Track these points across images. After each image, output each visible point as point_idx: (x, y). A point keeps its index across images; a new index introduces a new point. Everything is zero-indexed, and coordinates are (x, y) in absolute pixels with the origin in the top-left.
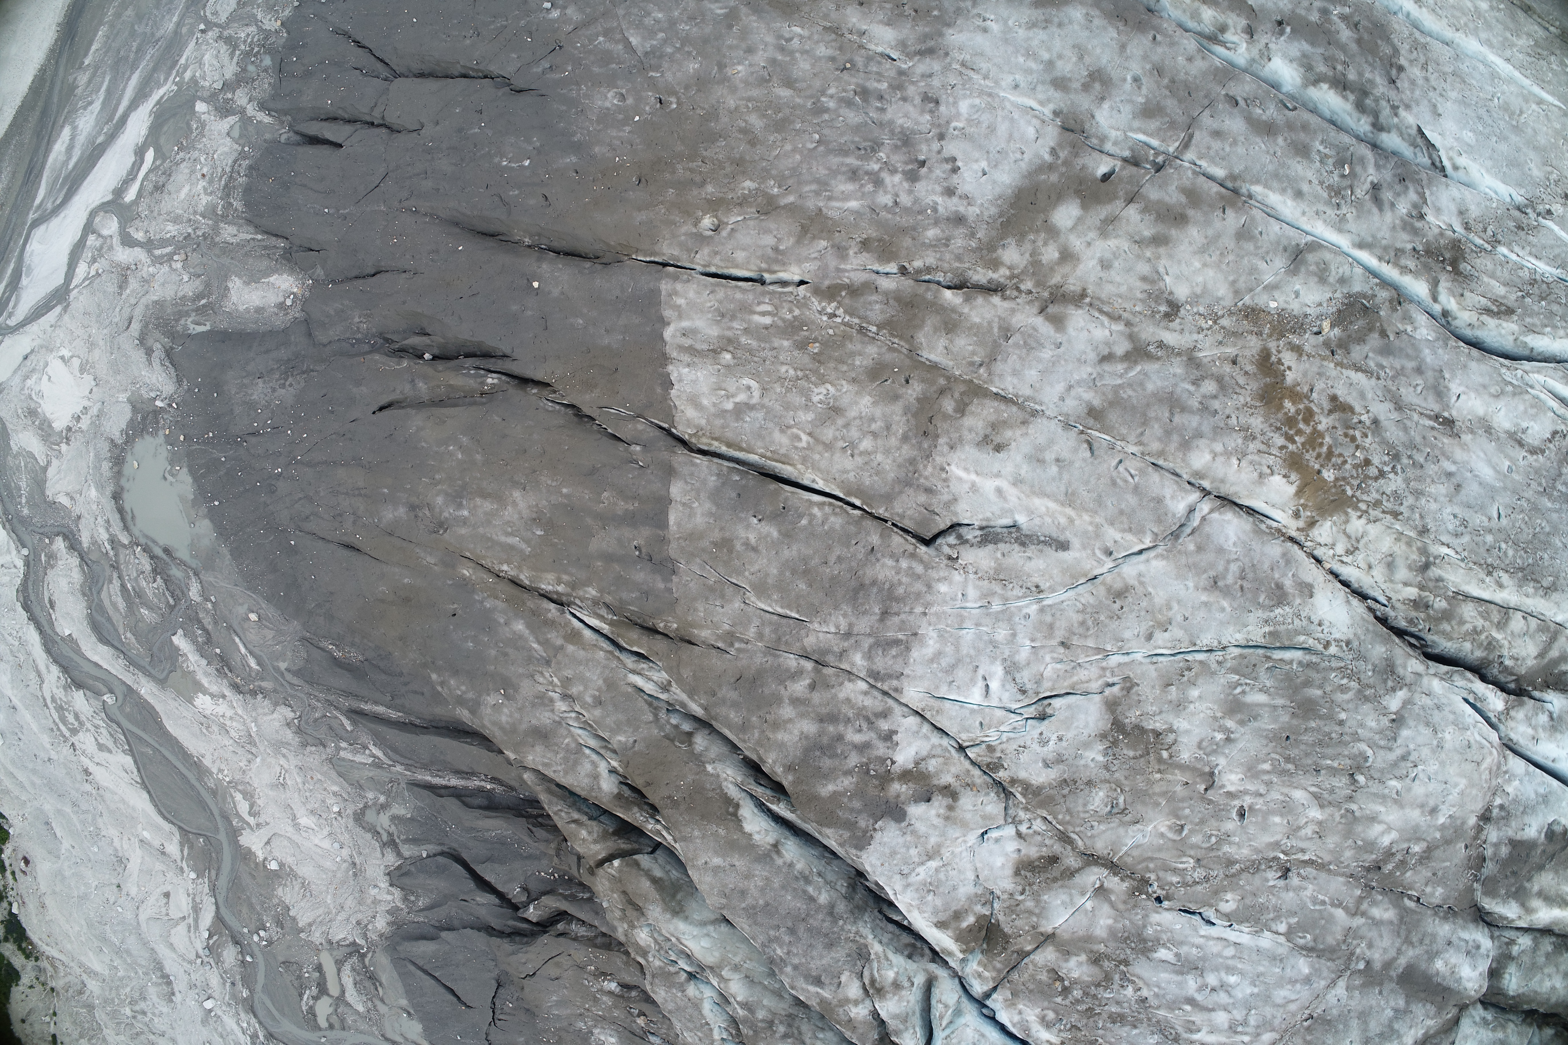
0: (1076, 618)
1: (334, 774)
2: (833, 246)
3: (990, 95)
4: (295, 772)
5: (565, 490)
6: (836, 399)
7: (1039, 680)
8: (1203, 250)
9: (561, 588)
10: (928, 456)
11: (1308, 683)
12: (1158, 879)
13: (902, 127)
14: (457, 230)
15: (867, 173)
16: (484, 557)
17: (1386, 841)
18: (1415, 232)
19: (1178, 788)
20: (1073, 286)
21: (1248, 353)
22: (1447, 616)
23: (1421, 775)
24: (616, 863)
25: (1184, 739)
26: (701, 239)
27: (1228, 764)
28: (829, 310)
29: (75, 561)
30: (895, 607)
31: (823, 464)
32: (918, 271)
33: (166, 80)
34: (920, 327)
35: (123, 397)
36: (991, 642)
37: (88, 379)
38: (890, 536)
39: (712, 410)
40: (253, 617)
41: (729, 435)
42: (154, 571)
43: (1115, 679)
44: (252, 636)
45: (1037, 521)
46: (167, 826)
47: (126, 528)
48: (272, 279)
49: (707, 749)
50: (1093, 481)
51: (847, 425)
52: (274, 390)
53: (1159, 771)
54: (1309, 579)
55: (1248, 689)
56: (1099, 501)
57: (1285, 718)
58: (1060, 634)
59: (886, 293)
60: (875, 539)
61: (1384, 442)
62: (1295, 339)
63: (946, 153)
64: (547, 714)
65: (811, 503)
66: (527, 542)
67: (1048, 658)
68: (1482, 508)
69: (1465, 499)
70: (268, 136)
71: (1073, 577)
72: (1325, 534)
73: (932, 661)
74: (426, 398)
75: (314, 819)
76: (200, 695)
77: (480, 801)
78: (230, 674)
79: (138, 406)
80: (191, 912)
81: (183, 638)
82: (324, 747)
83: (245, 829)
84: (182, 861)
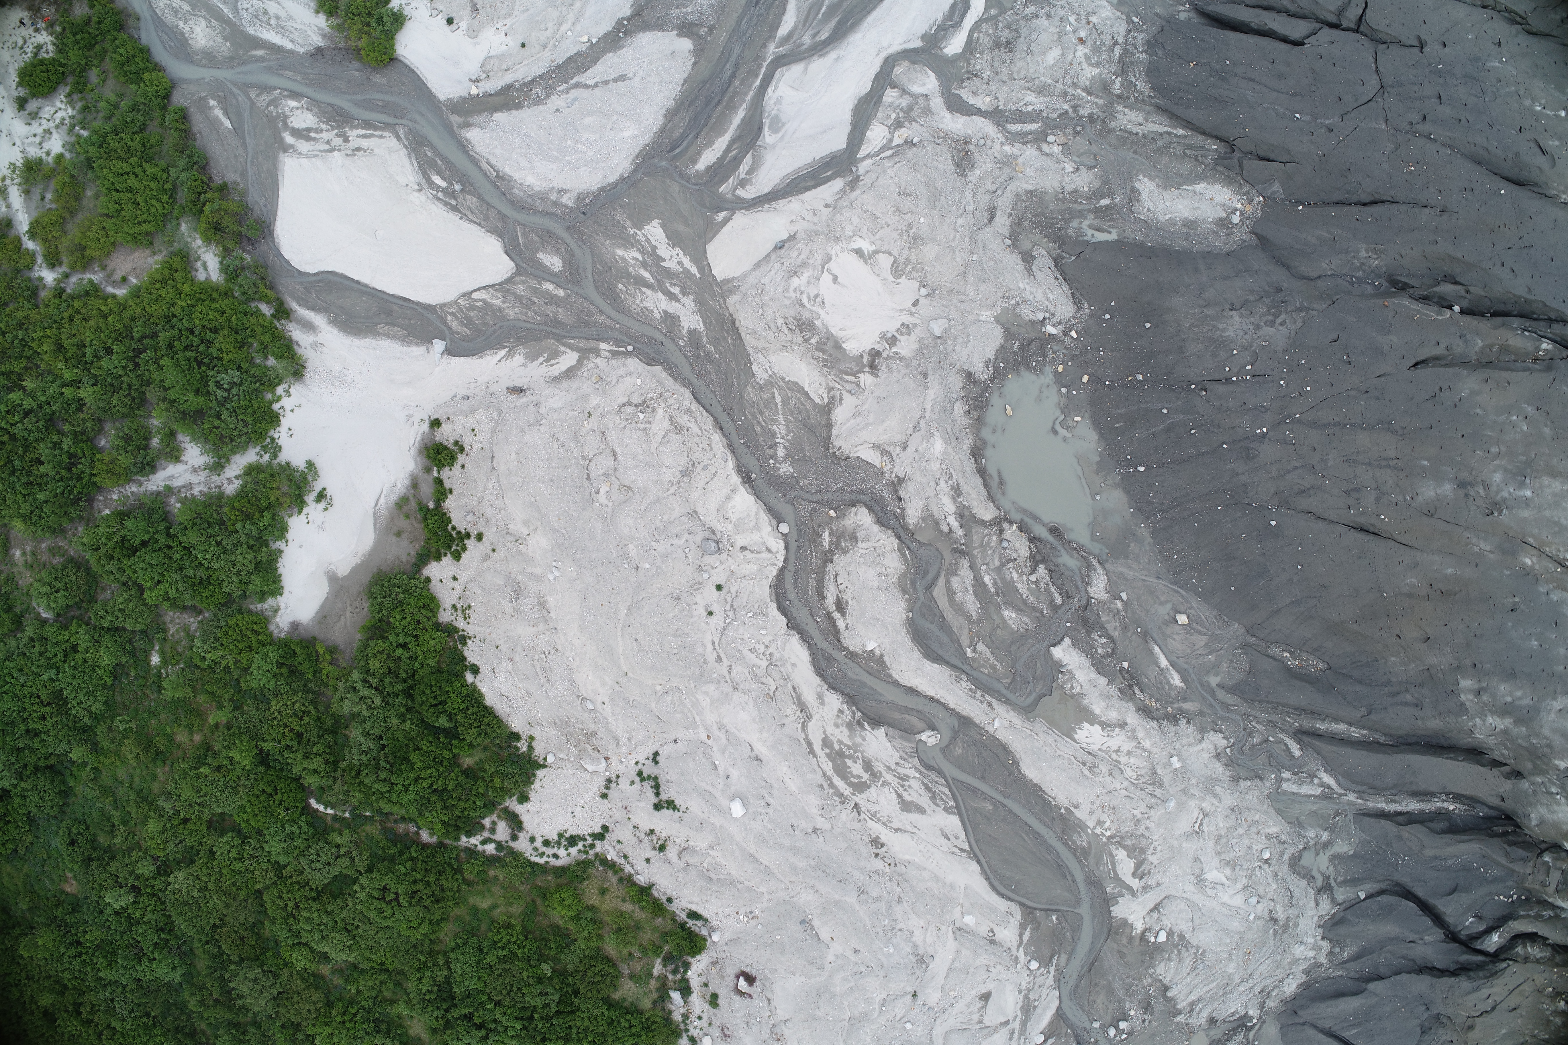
4: (1219, 814)
16: (1550, 542)
29: (890, 543)
35: (987, 315)
37: (910, 285)
40: (1182, 619)
42: (1037, 559)
44: (1177, 644)
46: (1002, 904)
47: (991, 498)
48: (1200, 187)
52: (1256, 326)
75: (1228, 871)
76: (1086, 725)
77: (1443, 825)
78: (1140, 696)
79: (1013, 329)
80: (1019, 1013)
81: (1071, 649)
82: (1261, 779)
83: (1123, 895)
84: (1018, 948)
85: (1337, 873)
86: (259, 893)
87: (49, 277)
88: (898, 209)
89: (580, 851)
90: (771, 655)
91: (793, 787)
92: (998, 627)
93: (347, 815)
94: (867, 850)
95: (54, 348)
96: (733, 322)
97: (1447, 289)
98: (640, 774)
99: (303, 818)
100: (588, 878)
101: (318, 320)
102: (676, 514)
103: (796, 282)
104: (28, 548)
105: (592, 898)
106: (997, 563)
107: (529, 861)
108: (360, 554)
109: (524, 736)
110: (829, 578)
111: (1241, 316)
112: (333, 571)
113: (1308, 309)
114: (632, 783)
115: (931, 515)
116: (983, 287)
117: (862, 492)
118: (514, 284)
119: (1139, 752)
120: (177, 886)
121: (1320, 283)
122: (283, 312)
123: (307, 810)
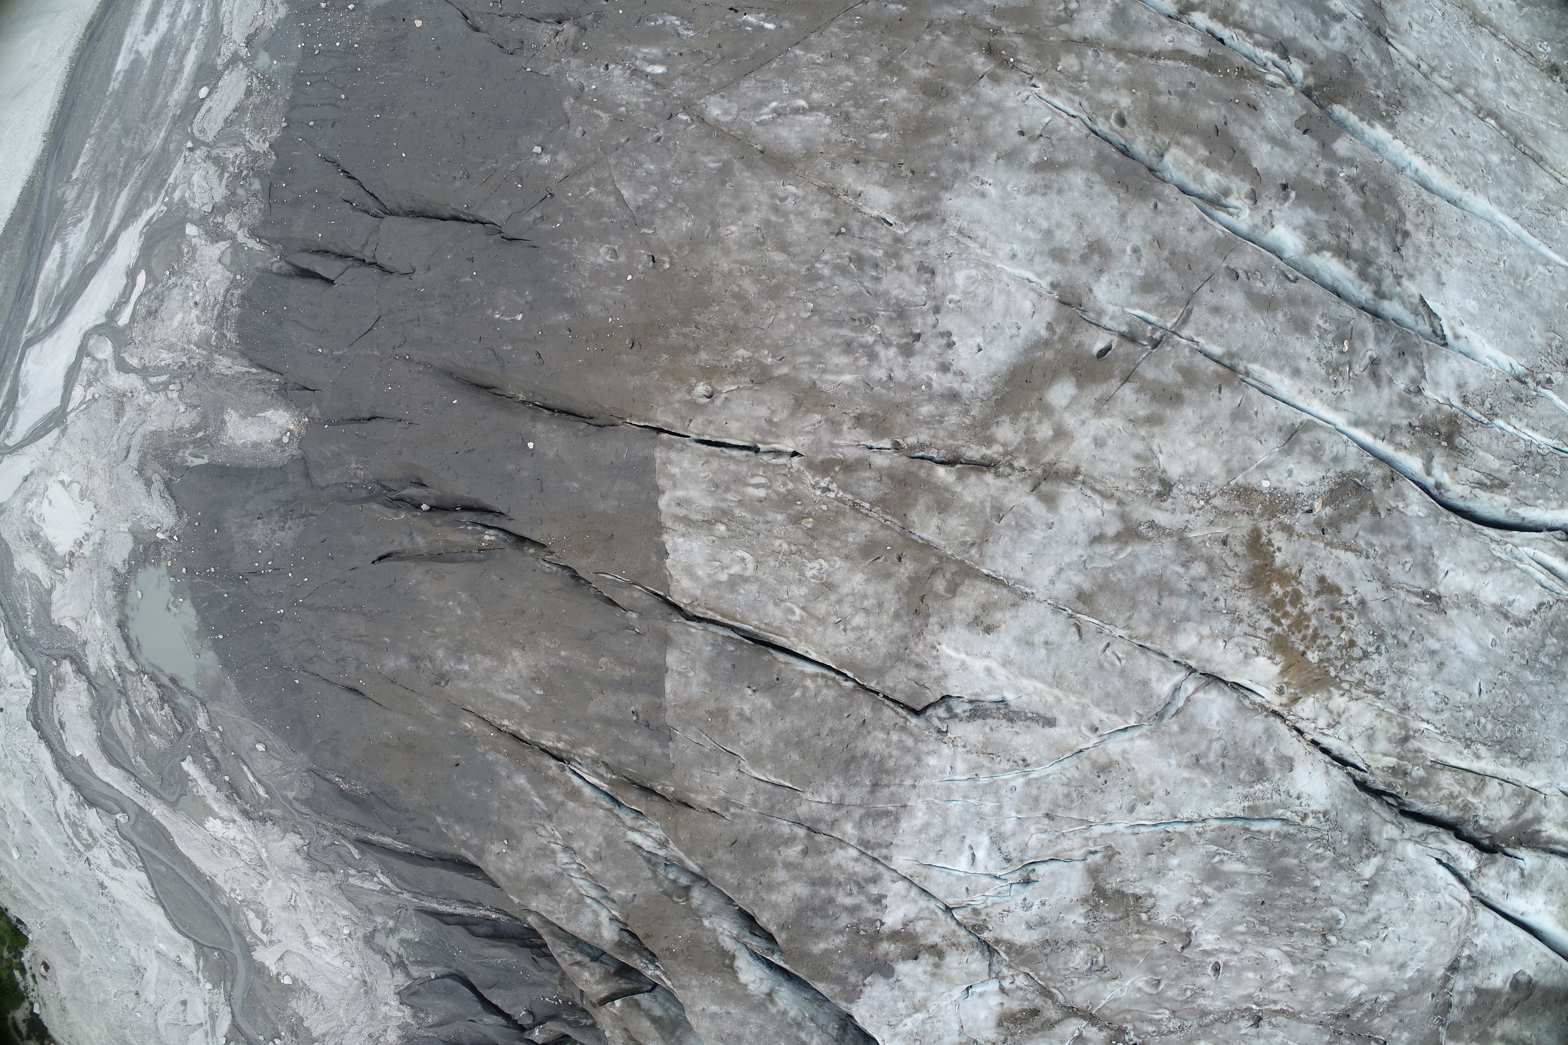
0: (1061, 790)
1: (343, 899)
2: (826, 421)
3: (987, 266)
4: (306, 896)
5: (563, 653)
6: (829, 575)
7: (1024, 849)
8: (1197, 430)
9: (560, 745)
10: (919, 634)
11: (1284, 853)
12: (1135, 1029)
13: (897, 298)
14: (452, 382)
15: (862, 346)
16: (485, 712)
17: (1355, 992)
18: (1412, 407)
19: (1156, 947)
20: (1066, 463)
21: (1238, 533)
22: (1424, 783)
23: (1391, 936)
24: (618, 1003)
25: (1162, 903)
26: (694, 406)
27: (1205, 926)
28: (823, 484)
29: (83, 685)
30: (885, 779)
31: (816, 638)
32: (912, 448)
33: (155, 199)
34: (913, 505)
35: (124, 527)
36: (978, 814)
37: (89, 505)
38: (881, 710)
39: (707, 580)
40: (260, 747)
41: (724, 606)
42: (162, 699)
43: (1098, 848)
44: (260, 765)
45: (1025, 699)
46: (181, 939)
47: (132, 656)
48: (269, 414)
49: (704, 903)
50: (1080, 664)
51: (840, 601)
52: (274, 532)
53: (1138, 932)
54: (1289, 753)
55: (1225, 858)
56: (1086, 684)
57: (1261, 885)
58: (1045, 807)
59: (880, 470)
60: (866, 712)
61: (1370, 623)
62: (1286, 519)
63: (941, 328)
64: (549, 866)
65: (804, 675)
66: (528, 700)
67: (1033, 829)
68: (1463, 685)
69: (1447, 677)
70: (259, 264)
71: (1058, 751)
72: (1307, 710)
73: (920, 831)
74: (424, 551)
75: (324, 939)
76: (211, 819)
77: (486, 930)
78: (239, 801)
79: (139, 536)
80: (208, 1019)
81: (192, 764)
82: (333, 874)
83: (258, 945)
84: (198, 972)
85: (409, 954)
88: (81, 451)
91: (50, 843)
92: (150, 745)
94: (98, 890)
103: (31, 505)
106: (144, 701)
110: (54, 706)
111: (263, 524)
113: (311, 516)
115: (103, 667)
117: (70, 649)
121: (326, 492)
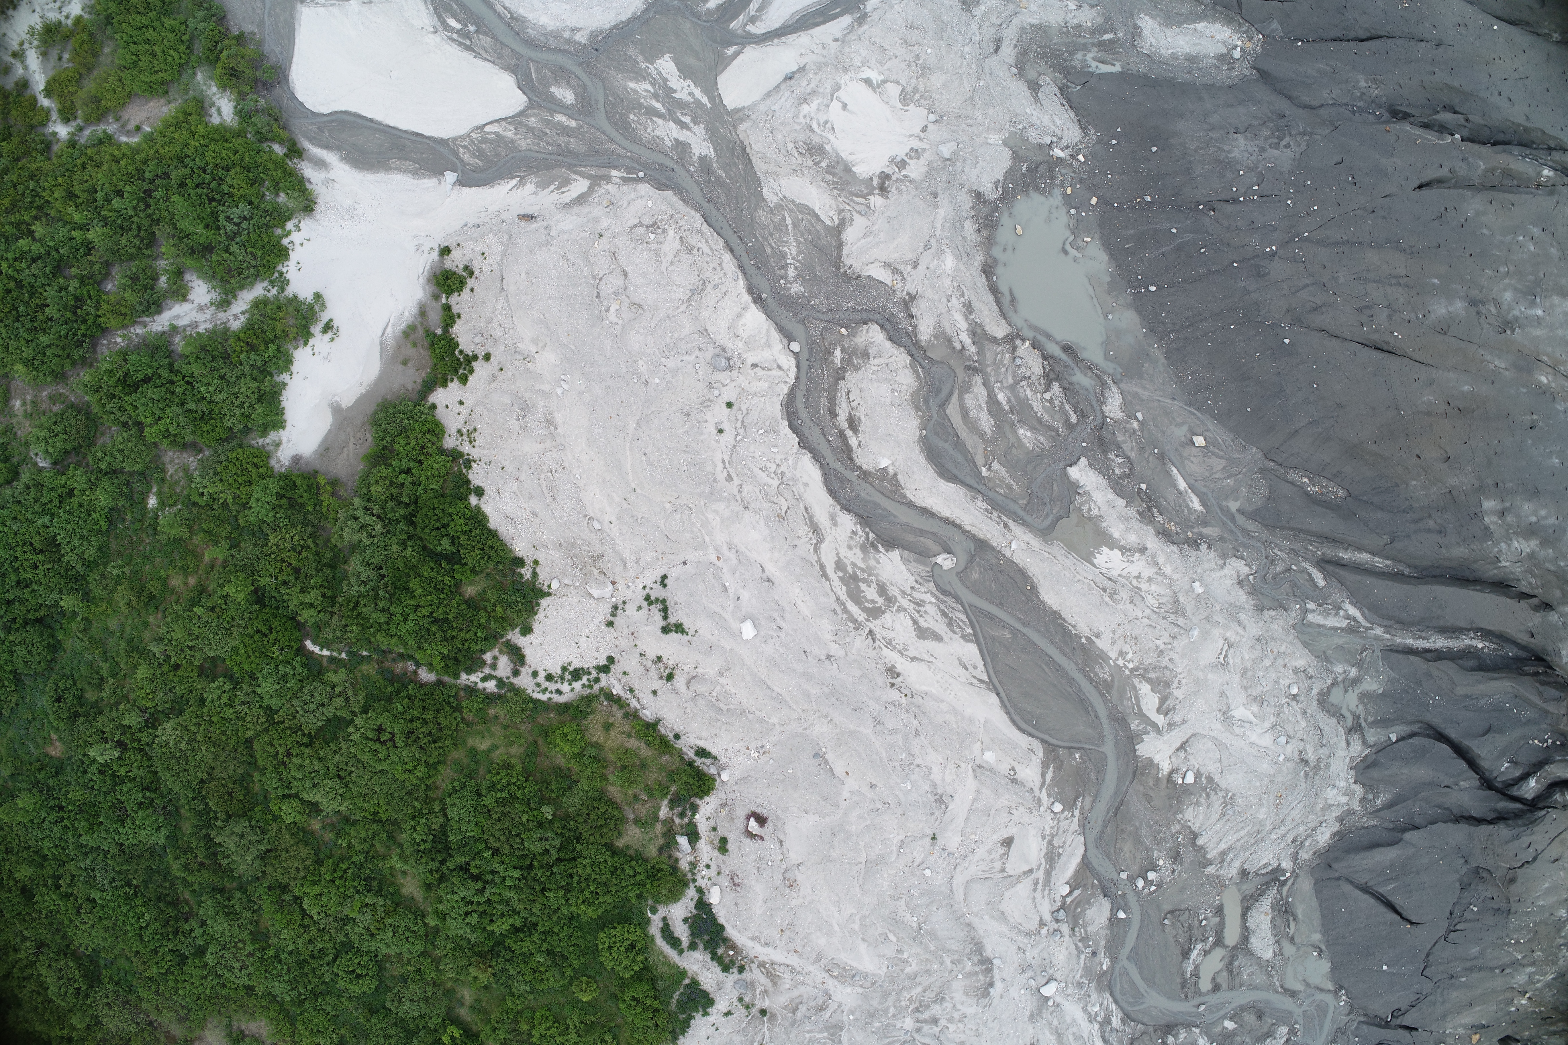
1: (1296, 644)
4: (1244, 644)
29: (902, 360)
35: (995, 138)
37: (918, 110)
42: (1050, 376)
44: (1194, 466)
46: (1023, 740)
47: (1003, 315)
48: (1201, 26)
75: (1255, 708)
76: (1105, 549)
77: (1472, 663)
78: (1159, 519)
79: (1021, 152)
80: (1043, 861)
81: (1088, 469)
82: (1286, 610)
83: (1148, 733)
84: (1041, 789)
85: (1367, 713)
86: (249, 742)
87: (63, 131)
88: (905, 41)
89: (584, 686)
90: (782, 474)
91: (805, 611)
92: (1013, 446)
93: (343, 655)
94: (882, 680)
95: (64, 194)
96: (744, 149)
97: (1445, 117)
98: (647, 598)
99: (298, 659)
100: (592, 712)
101: (331, 157)
102: (686, 331)
103: (805, 109)
104: (29, 398)
105: (597, 735)
106: (1011, 381)
107: (531, 698)
108: (365, 384)
109: (528, 561)
110: (841, 395)
111: (1246, 139)
112: (337, 403)
113: (1311, 134)
114: (640, 608)
115: (944, 333)
116: (990, 111)
117: (874, 311)
118: (527, 116)
119: (1160, 578)
120: (164, 738)
121: (1322, 111)
122: (295, 151)
123: (301, 650)
